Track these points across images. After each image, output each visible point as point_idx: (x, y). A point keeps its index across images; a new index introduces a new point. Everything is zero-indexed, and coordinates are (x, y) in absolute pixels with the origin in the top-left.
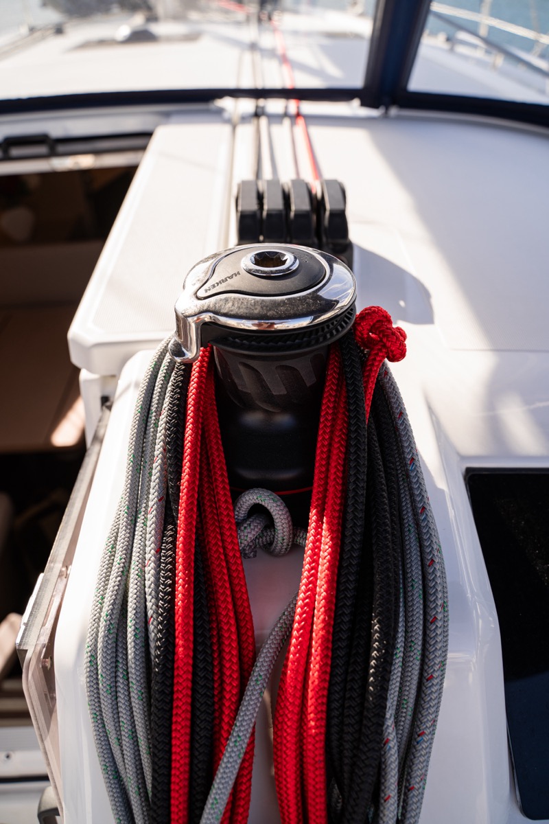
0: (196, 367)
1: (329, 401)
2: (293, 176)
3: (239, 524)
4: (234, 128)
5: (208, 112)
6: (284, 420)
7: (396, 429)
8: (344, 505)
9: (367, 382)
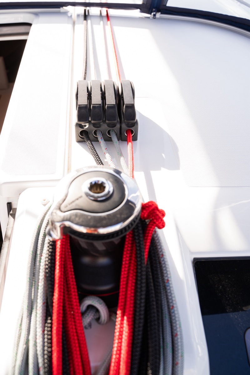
0: (59, 244)
1: (127, 253)
2: (107, 78)
3: (83, 314)
4: (74, 23)
5: (59, 13)
6: (103, 261)
7: (160, 263)
8: (135, 311)
9: (146, 243)
